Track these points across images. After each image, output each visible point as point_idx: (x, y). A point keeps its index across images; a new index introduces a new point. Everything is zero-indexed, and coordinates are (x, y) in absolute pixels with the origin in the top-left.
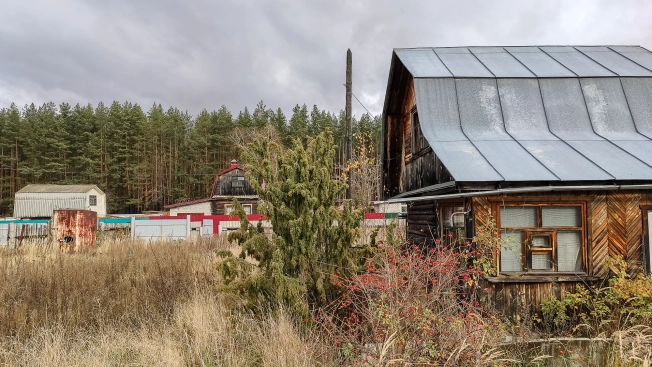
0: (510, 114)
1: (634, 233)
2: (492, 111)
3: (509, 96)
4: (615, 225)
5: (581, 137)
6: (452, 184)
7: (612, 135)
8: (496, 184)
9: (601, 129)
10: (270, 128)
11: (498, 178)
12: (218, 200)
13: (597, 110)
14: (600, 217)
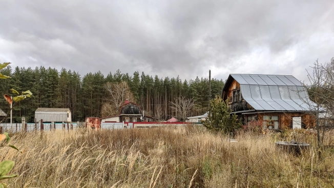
0: (262, 94)
1: (290, 122)
2: (258, 93)
3: (262, 90)
4: (286, 120)
5: (278, 100)
6: (254, 110)
7: (286, 100)
8: (263, 111)
9: (283, 98)
10: (125, 83)
11: (263, 109)
12: (123, 116)
13: (282, 94)
14: (283, 119)
